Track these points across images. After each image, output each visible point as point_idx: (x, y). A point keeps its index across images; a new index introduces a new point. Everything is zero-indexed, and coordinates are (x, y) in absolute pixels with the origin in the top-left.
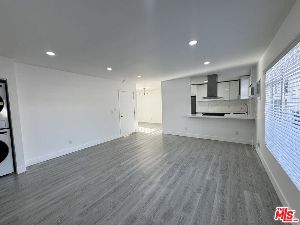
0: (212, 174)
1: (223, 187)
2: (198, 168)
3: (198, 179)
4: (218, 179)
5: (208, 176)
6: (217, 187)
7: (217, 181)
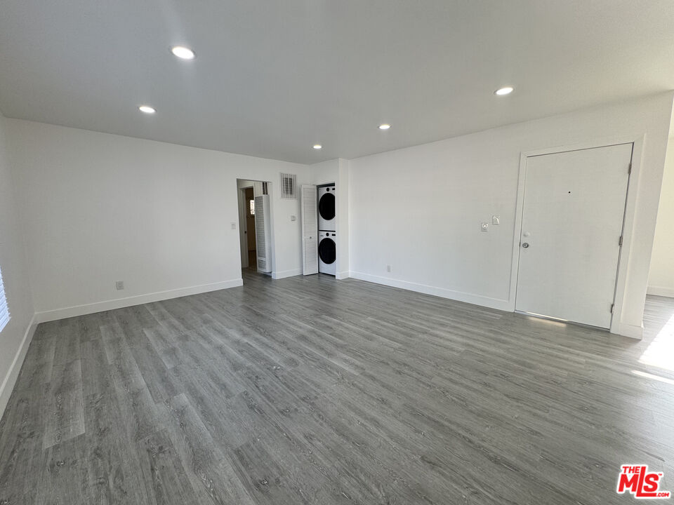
0: (181, 412)
1: (137, 405)
2: (227, 397)
3: (199, 381)
4: (158, 411)
5: (186, 400)
6: (150, 396)
7: (158, 405)
